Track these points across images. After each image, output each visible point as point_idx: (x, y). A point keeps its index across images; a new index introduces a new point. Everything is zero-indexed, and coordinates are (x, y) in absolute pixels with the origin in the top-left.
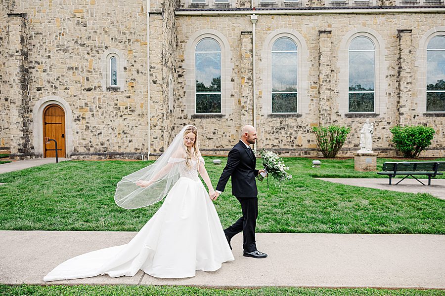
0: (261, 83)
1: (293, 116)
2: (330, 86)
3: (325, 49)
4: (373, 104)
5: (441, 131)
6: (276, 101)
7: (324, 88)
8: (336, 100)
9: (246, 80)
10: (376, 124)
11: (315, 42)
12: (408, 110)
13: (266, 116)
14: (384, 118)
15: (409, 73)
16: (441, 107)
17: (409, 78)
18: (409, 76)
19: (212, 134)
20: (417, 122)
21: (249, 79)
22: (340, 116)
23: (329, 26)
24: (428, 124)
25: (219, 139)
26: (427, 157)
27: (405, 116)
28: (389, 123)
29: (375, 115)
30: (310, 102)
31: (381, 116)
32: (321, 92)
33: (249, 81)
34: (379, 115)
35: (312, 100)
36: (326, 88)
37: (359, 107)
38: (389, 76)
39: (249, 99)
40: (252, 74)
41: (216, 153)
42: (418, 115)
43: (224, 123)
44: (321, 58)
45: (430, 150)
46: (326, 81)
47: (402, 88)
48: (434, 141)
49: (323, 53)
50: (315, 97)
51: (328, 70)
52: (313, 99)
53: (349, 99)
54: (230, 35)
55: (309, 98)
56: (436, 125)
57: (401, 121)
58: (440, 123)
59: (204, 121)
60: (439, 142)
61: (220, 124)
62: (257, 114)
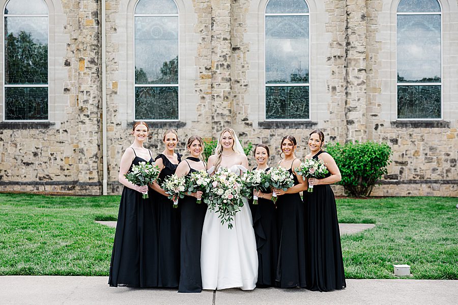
0: (117, 69)
1: (171, 125)
2: (230, 76)
3: (221, 12)
4: (307, 105)
5: (421, 152)
6: (143, 99)
7: (219, 78)
8: (243, 98)
9: (86, 64)
12: (361, 117)
13: (124, 125)
14: (325, 130)
15: (362, 53)
16: (422, 110)
17: (361, 61)
18: (362, 58)
19: (32, 156)
20: (381, 137)
21: (92, 62)
22: (251, 125)
24: (399, 140)
25: (43, 165)
26: (398, 195)
27: (356, 126)
28: (334, 138)
29: (310, 125)
30: (199, 102)
31: (320, 126)
32: (214, 85)
33: (92, 66)
34: (316, 124)
35: (203, 98)
36: (223, 79)
37: (283, 111)
38: (333, 58)
39: (92, 96)
40: (99, 54)
41: (38, 189)
42: (382, 125)
43: (53, 137)
44: (214, 27)
45: (404, 185)
46: (222, 65)
47: (351, 78)
48: (410, 169)
49: (217, 19)
50: (207, 93)
51: (225, 47)
52: (205, 96)
53: (267, 95)
55: (199, 95)
56: (413, 142)
57: (350, 134)
58: (419, 138)
59: (19, 134)
60: (418, 170)
61: (46, 139)
62: (109, 121)
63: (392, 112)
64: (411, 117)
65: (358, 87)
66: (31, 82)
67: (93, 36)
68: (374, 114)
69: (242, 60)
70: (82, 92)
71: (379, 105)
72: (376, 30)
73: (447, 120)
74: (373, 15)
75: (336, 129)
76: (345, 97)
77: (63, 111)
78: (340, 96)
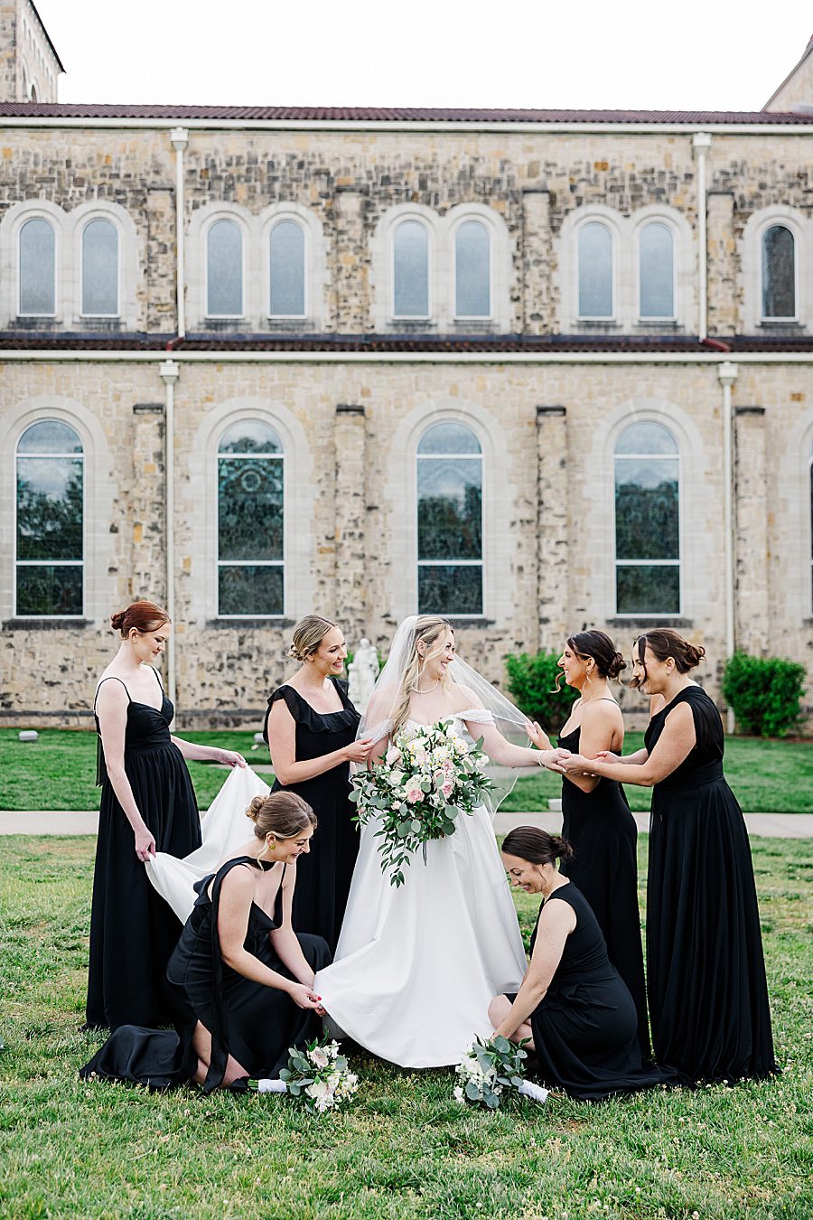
0: (190, 539)
1: (273, 623)
2: (363, 549)
3: (351, 454)
4: (480, 594)
6: (229, 584)
7: (347, 554)
8: (382, 583)
9: (145, 531)
10: (487, 646)
11: (328, 433)
12: (560, 611)
13: (201, 624)
14: (506, 632)
15: (562, 516)
16: (653, 602)
17: (561, 529)
18: (561, 524)
19: (58, 672)
21: (154, 528)
23: (365, 393)
25: (76, 685)
27: (553, 626)
28: (520, 644)
29: (484, 624)
30: (316, 588)
31: (499, 626)
32: (340, 564)
33: (154, 534)
34: (492, 623)
35: (322, 583)
36: (353, 555)
37: (445, 602)
38: (518, 524)
39: (153, 580)
40: (163, 515)
41: (67, 723)
43: (91, 643)
44: (340, 477)
46: (351, 534)
47: (545, 555)
49: (344, 464)
50: (329, 576)
51: (357, 506)
52: (325, 579)
53: (420, 579)
54: (108, 413)
55: (315, 579)
57: (544, 638)
59: (38, 636)
61: (80, 644)
62: (178, 617)
63: (608, 605)
64: (637, 612)
65: (557, 568)
66: (57, 557)
67: (155, 489)
68: (579, 607)
69: (381, 526)
70: (139, 574)
71: (588, 595)
72: (582, 482)
73: (689, 617)
74: (578, 459)
75: (523, 630)
76: (536, 581)
77: (107, 602)
78: (529, 579)
